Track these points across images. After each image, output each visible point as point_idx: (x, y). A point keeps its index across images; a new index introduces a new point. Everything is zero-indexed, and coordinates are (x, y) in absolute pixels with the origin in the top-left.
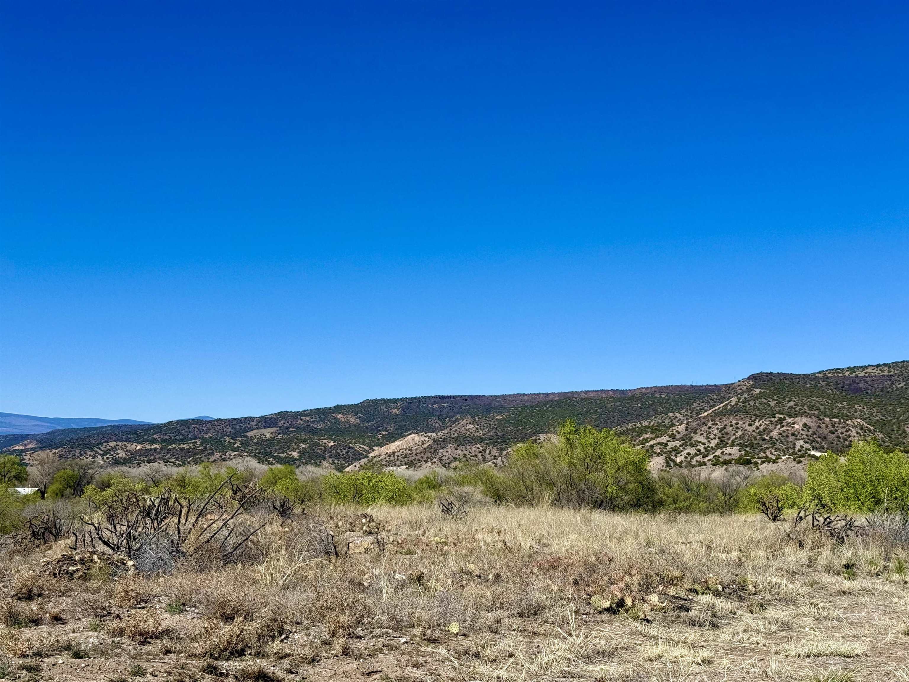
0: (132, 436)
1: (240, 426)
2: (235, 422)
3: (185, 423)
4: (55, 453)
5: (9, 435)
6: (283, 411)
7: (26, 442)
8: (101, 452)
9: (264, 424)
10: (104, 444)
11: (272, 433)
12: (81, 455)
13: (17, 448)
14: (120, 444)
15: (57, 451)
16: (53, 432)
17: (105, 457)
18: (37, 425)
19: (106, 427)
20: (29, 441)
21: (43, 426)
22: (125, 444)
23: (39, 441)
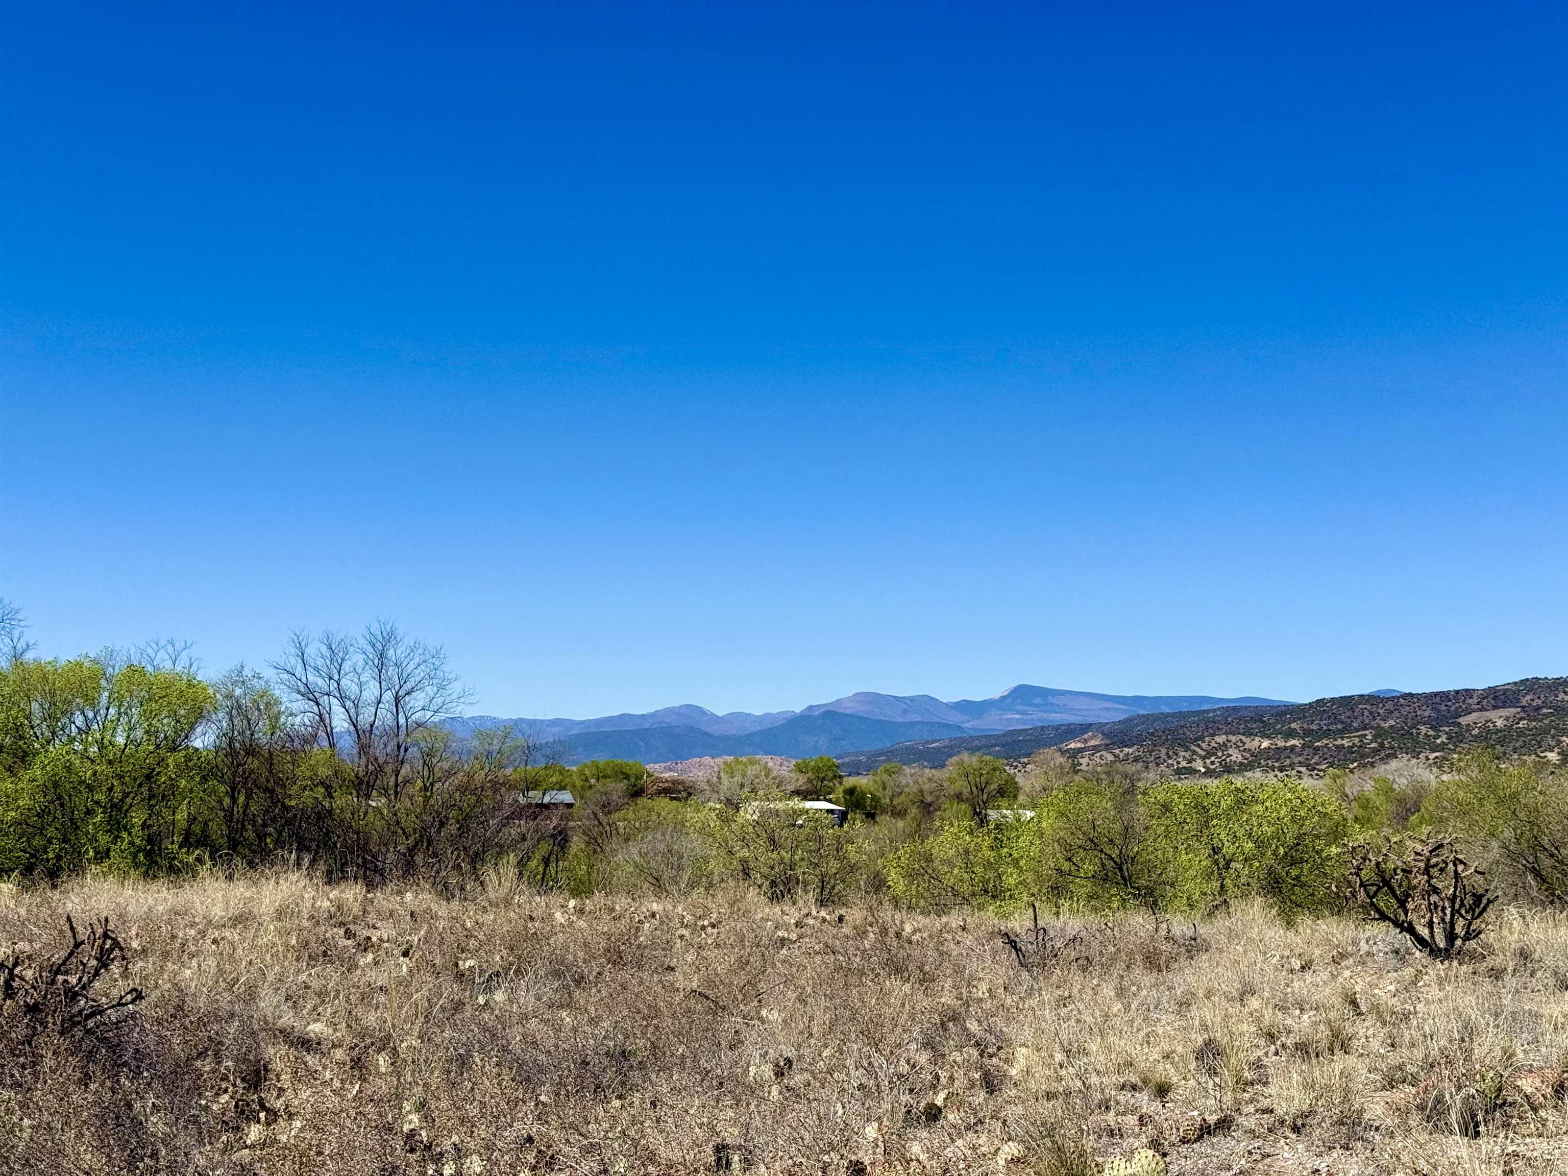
0: (1255, 726)
1: (1447, 706)
2: (1438, 699)
3: (1347, 702)
4: (1128, 753)
5: (1062, 725)
6: (1530, 677)
7: (1086, 736)
8: (1203, 753)
9: (1492, 702)
10: (1207, 739)
11: (1507, 719)
12: (1170, 757)
13: (1072, 746)
14: (1233, 738)
15: (1131, 750)
16: (1129, 720)
17: (1208, 761)
18: (1107, 709)
19: (1214, 711)
20: (1090, 734)
21: (1116, 709)
22: (1241, 740)
23: (1106, 735)
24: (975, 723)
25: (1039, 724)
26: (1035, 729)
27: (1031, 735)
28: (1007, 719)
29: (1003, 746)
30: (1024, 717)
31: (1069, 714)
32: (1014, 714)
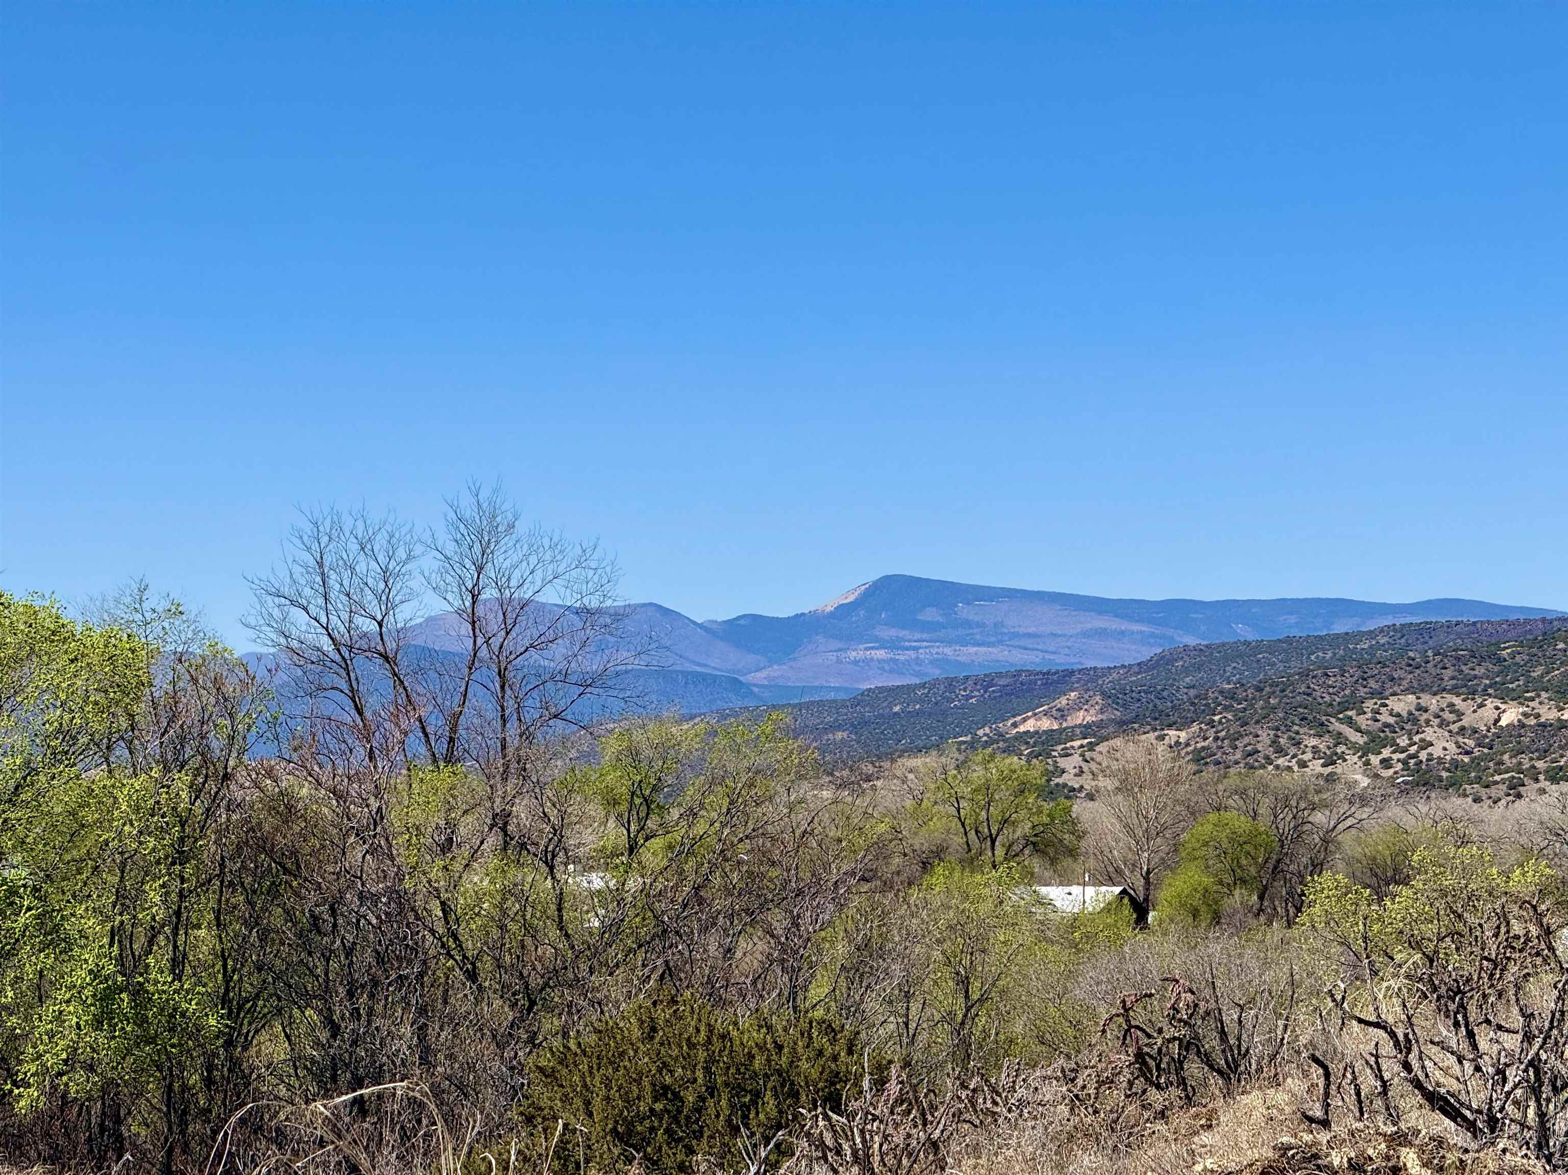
0: (1480, 671)
4: (1178, 743)
5: (1000, 675)
7: (1063, 701)
8: (1360, 740)
10: (1369, 704)
12: (1281, 752)
13: (1030, 726)
14: (1433, 702)
15: (1183, 736)
16: (1163, 661)
17: (1375, 760)
18: (1102, 633)
19: (1371, 634)
20: (1072, 695)
21: (1122, 633)
22: (1451, 705)
23: (1111, 698)
24: (775, 671)
25: (936, 673)
26: (935, 683)
27: (920, 700)
28: (856, 662)
29: (856, 727)
30: (897, 657)
31: (1008, 646)
32: (872, 648)
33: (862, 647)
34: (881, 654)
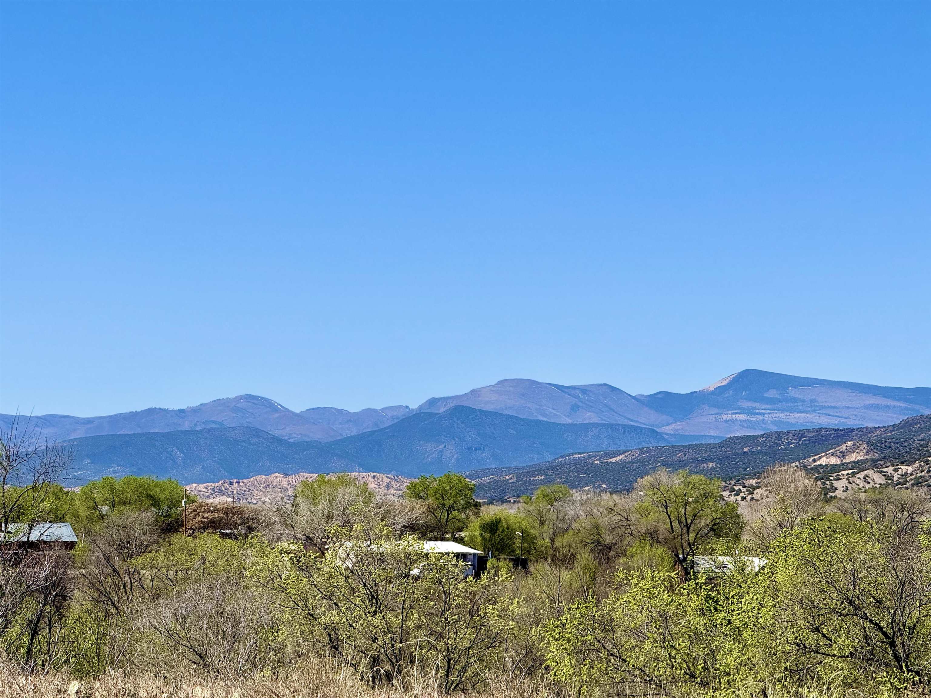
4: (906, 473)
5: (808, 430)
7: (844, 447)
13: (823, 461)
15: (910, 469)
16: (908, 424)
18: (876, 407)
20: (850, 443)
21: (888, 407)
23: (873, 446)
24: (677, 426)
25: (774, 429)
26: (767, 436)
27: (761, 445)
28: (726, 421)
29: (720, 460)
30: (751, 419)
31: (819, 413)
32: (736, 413)
33: (730, 412)
34: (742, 417)
